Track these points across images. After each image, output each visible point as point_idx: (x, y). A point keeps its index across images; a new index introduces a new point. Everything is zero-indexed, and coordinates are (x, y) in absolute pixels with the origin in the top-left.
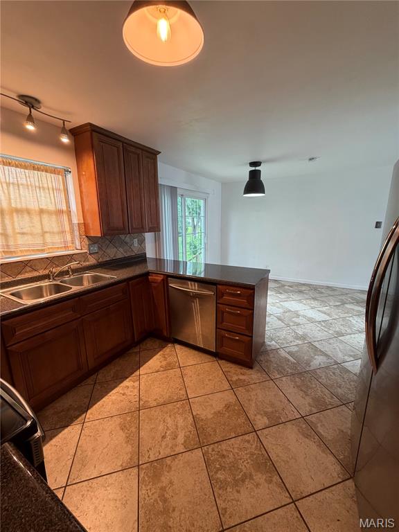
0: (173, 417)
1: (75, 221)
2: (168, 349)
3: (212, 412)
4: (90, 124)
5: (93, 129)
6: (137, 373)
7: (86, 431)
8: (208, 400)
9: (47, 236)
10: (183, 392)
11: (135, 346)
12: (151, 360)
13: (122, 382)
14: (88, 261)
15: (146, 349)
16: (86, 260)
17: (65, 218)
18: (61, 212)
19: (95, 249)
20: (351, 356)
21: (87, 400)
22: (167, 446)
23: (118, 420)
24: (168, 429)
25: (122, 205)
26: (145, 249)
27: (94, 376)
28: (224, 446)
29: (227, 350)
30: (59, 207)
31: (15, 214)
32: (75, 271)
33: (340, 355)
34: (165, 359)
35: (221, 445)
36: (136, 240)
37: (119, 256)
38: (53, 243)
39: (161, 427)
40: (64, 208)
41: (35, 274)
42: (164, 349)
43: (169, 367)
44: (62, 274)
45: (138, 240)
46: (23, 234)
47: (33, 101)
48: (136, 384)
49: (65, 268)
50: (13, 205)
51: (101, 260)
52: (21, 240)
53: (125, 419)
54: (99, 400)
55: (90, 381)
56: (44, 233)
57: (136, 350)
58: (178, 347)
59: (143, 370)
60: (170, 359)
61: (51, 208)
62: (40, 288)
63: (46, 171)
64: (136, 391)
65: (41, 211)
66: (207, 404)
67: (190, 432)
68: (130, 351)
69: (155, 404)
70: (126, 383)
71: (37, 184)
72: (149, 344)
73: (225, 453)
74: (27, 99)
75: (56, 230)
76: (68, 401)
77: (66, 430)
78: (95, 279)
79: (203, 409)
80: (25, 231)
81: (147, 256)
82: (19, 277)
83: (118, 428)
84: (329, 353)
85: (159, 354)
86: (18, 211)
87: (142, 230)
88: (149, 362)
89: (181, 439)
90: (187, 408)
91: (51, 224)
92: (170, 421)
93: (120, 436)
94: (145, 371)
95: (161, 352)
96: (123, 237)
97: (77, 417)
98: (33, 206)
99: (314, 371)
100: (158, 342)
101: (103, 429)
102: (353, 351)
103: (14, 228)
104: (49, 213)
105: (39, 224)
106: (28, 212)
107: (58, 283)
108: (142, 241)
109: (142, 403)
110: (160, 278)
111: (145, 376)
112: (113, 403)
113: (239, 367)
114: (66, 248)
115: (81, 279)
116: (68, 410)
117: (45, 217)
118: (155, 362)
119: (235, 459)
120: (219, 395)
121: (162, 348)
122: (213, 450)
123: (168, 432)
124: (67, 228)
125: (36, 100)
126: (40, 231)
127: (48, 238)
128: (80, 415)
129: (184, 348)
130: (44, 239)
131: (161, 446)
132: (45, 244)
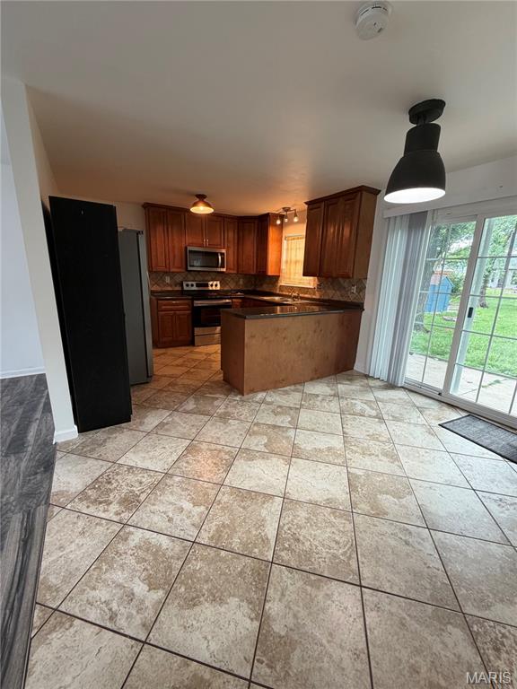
14: (315, 295)
20: (167, 424)
33: (177, 419)
84: (187, 416)
99: (189, 395)
102: (167, 430)
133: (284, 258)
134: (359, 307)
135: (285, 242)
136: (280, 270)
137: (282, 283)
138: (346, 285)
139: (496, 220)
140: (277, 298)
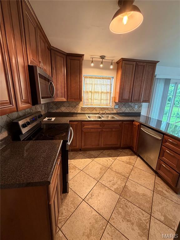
0: (117, 179)
1: (112, 96)
2: (134, 157)
3: (135, 190)
4: (122, 58)
5: (123, 60)
6: (116, 158)
7: (92, 163)
8: (137, 185)
9: (102, 100)
10: (128, 175)
11: (121, 149)
12: (124, 157)
13: (109, 157)
14: (113, 111)
15: (124, 152)
16: (113, 110)
17: (109, 95)
18: (108, 92)
19: (117, 107)
21: (97, 156)
22: (109, 184)
23: (101, 166)
24: (113, 180)
25: (130, 90)
26: (141, 110)
27: (103, 151)
28: (130, 204)
29: (160, 172)
30: (108, 91)
31: (95, 93)
32: (107, 114)
34: (130, 160)
35: (129, 203)
36: (137, 106)
37: (127, 111)
38: (103, 103)
39: (111, 178)
40: (109, 91)
41: (96, 112)
42: (132, 156)
43: (129, 163)
44: (103, 114)
45: (138, 106)
46: (96, 99)
47: (103, 57)
48: (113, 161)
49: (104, 112)
50: (95, 91)
51: (118, 112)
52: (95, 101)
53: (103, 168)
54: (100, 157)
55: (101, 151)
56: (101, 99)
57: (121, 150)
58: (139, 158)
59: (118, 158)
60: (131, 161)
61: (105, 91)
62: (96, 116)
63: (106, 79)
64: (112, 162)
65: (102, 92)
66: (135, 186)
67: (120, 188)
68: (118, 150)
69: (115, 170)
70: (110, 158)
71: (102, 83)
72: (127, 151)
73: (128, 206)
74: (102, 57)
75: (105, 99)
76: (93, 153)
77: (88, 159)
78: (113, 118)
79: (131, 186)
80: (96, 98)
81: (141, 114)
82: (92, 112)
83: (100, 168)
85: (128, 157)
86: (96, 92)
87: (138, 101)
88: (122, 157)
89: (115, 187)
90: (125, 181)
91: (104, 96)
92: (115, 179)
93: (99, 171)
94: (119, 159)
95: (130, 157)
96: (130, 103)
97: (92, 158)
98: (100, 91)
100: (131, 152)
101: (96, 165)
103: (94, 97)
104: (104, 93)
105: (100, 96)
106: (98, 92)
107: (100, 116)
108: (140, 107)
109: (111, 167)
110: (137, 124)
111: (118, 160)
112: (103, 161)
113: (168, 187)
114: (107, 105)
115: (108, 116)
116: (92, 155)
117: (103, 94)
118: (125, 158)
119: (131, 212)
120: (144, 188)
121: (131, 155)
122: (124, 201)
123: (112, 181)
124: (109, 99)
125: (104, 56)
126: (100, 99)
127: (102, 101)
128: (93, 158)
129: (141, 161)
130: (101, 102)
131: (108, 183)
132: (101, 103)
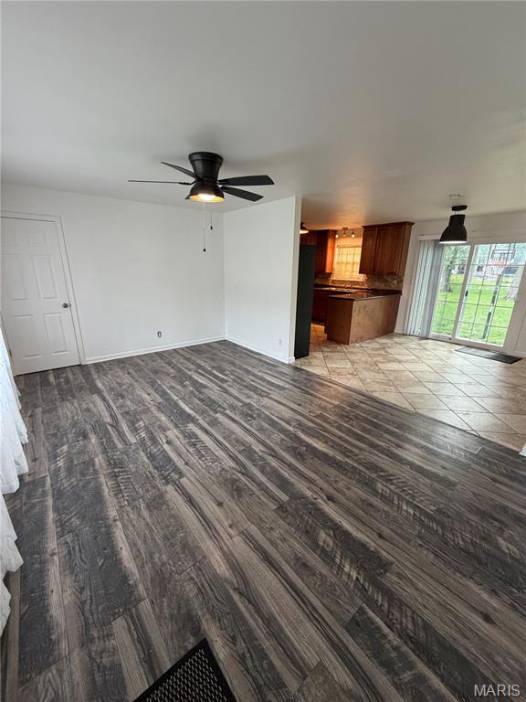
133: (336, 260)
134: (399, 292)
135: (337, 249)
136: (332, 269)
137: (334, 277)
138: (389, 279)
139: (480, 247)
140: (334, 289)
